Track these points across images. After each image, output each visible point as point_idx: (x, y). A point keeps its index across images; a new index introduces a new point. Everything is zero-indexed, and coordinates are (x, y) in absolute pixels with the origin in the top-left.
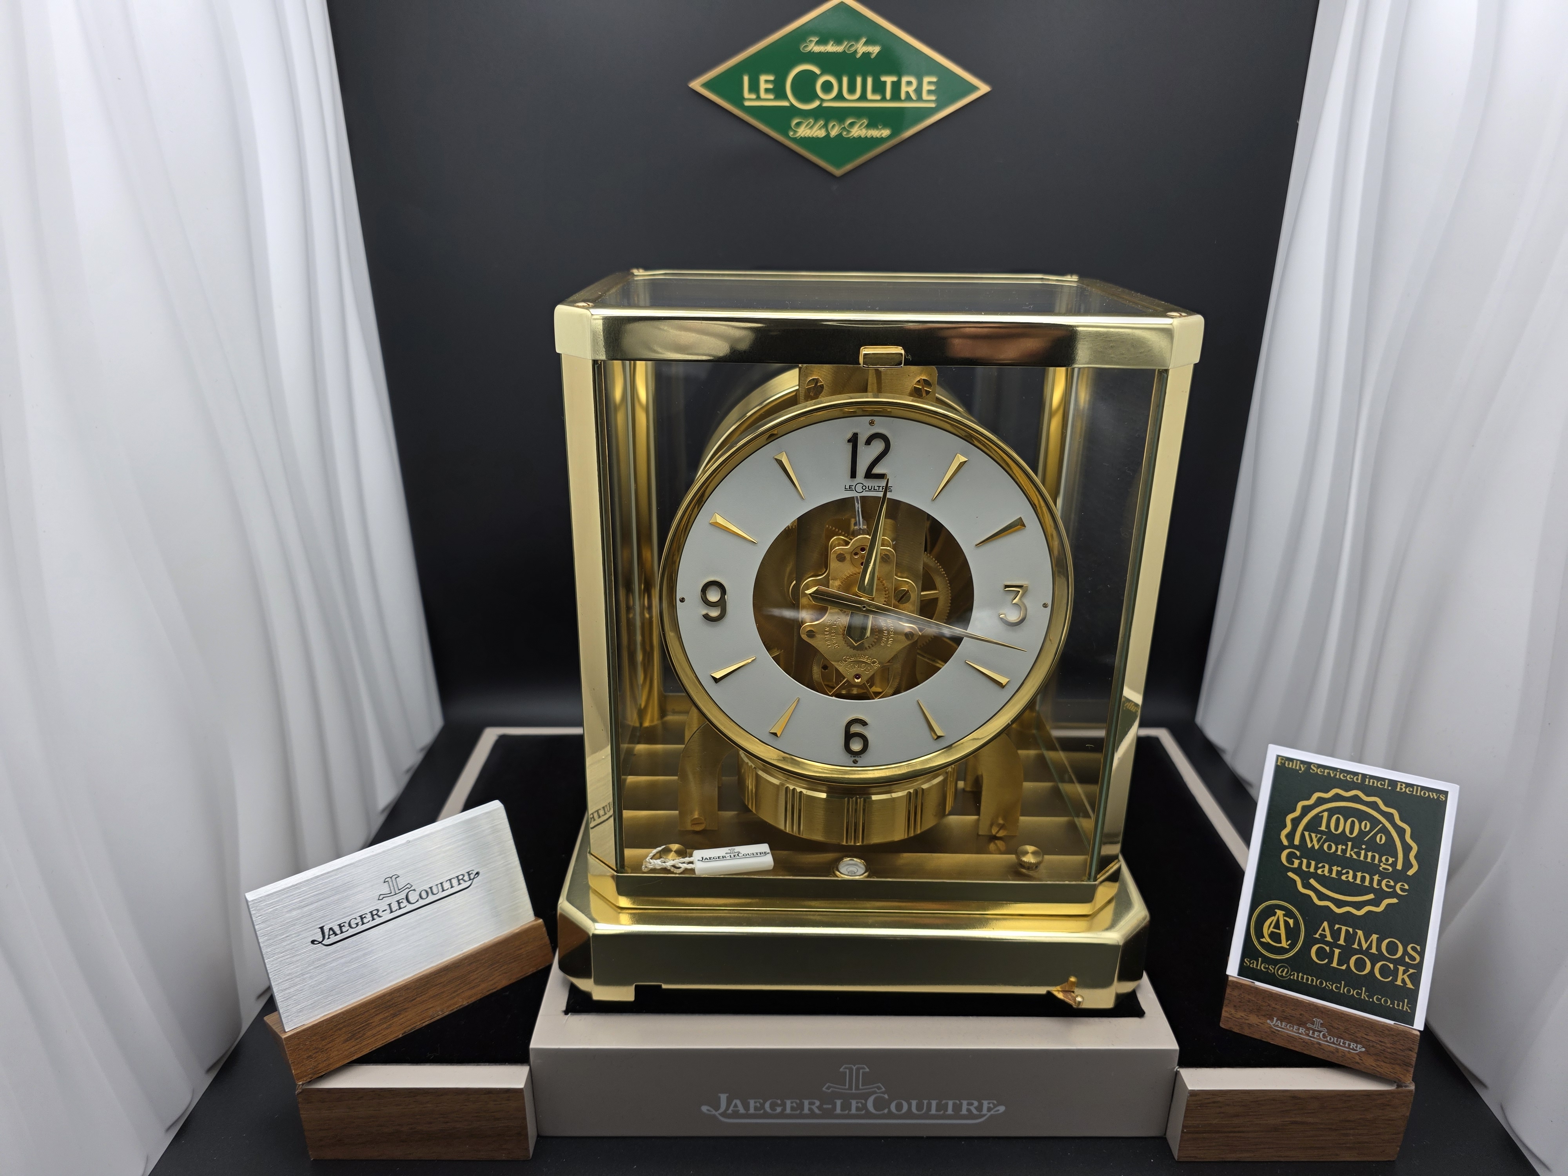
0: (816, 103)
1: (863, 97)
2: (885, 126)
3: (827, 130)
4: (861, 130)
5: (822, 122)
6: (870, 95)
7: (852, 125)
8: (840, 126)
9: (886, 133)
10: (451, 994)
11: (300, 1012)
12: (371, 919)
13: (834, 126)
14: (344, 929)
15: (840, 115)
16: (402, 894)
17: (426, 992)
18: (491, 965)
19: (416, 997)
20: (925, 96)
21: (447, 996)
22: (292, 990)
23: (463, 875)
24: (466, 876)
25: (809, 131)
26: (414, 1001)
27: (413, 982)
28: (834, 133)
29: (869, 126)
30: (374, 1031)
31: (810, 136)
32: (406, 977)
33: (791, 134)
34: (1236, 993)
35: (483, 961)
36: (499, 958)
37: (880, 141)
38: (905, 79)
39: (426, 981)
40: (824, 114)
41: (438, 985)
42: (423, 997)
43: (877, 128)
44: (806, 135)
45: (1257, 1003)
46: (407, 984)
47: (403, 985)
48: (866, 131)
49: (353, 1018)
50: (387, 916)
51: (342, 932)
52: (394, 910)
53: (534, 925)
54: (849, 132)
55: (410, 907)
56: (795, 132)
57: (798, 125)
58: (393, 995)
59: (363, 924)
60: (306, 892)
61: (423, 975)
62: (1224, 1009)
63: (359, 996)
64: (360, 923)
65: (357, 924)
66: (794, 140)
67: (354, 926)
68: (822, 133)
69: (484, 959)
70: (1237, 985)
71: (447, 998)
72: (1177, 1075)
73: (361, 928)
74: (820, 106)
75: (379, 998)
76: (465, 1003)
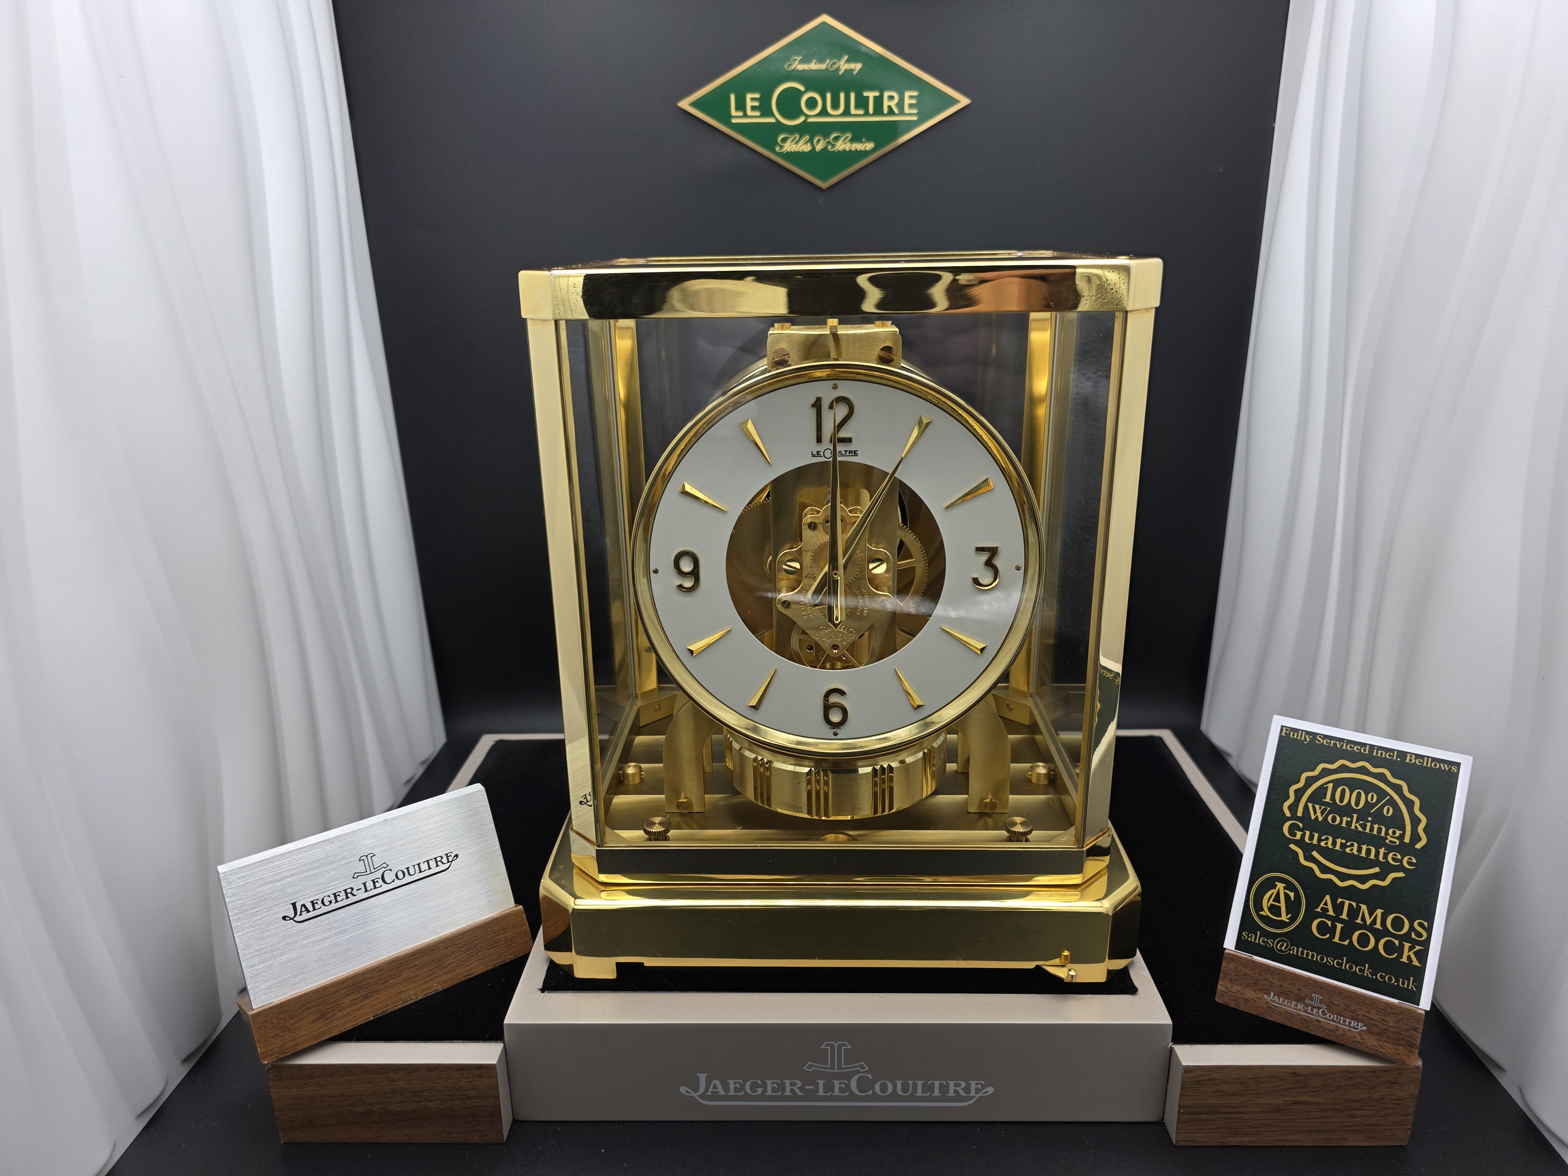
0: (802, 119)
1: (847, 113)
2: (869, 140)
3: (812, 144)
4: (846, 143)
5: (807, 137)
6: (853, 111)
7: (836, 139)
8: (825, 140)
9: (870, 146)
10: (426, 978)
11: (269, 989)
12: (345, 897)
13: (819, 141)
14: (317, 906)
15: (825, 130)
16: (379, 873)
17: (399, 975)
18: (467, 950)
19: (388, 979)
20: (907, 110)
21: (421, 980)
22: (261, 966)
23: (442, 857)
24: (445, 857)
25: (795, 146)
26: (386, 983)
27: (386, 964)
28: (819, 148)
29: (852, 141)
30: (345, 1012)
31: (796, 150)
32: (380, 959)
33: (777, 149)
34: (1231, 966)
35: (459, 946)
36: (476, 943)
37: (865, 153)
38: (886, 94)
39: (400, 964)
40: (809, 130)
41: (411, 968)
42: (396, 979)
43: (862, 142)
44: (792, 150)
45: (1254, 977)
46: (380, 965)
47: (376, 966)
48: (850, 145)
49: (323, 998)
50: (362, 895)
51: (314, 909)
52: (368, 889)
53: (513, 911)
54: (833, 146)
55: (385, 887)
56: (782, 147)
57: (784, 140)
58: (364, 976)
59: (337, 901)
60: (279, 867)
61: (396, 957)
62: (1220, 982)
63: (330, 976)
64: (334, 901)
65: (330, 902)
66: (781, 155)
67: (327, 903)
68: (807, 148)
69: (460, 943)
70: (1233, 958)
71: (422, 982)
72: (1173, 1052)
73: (334, 906)
74: (805, 121)
75: (350, 978)
76: (440, 988)
